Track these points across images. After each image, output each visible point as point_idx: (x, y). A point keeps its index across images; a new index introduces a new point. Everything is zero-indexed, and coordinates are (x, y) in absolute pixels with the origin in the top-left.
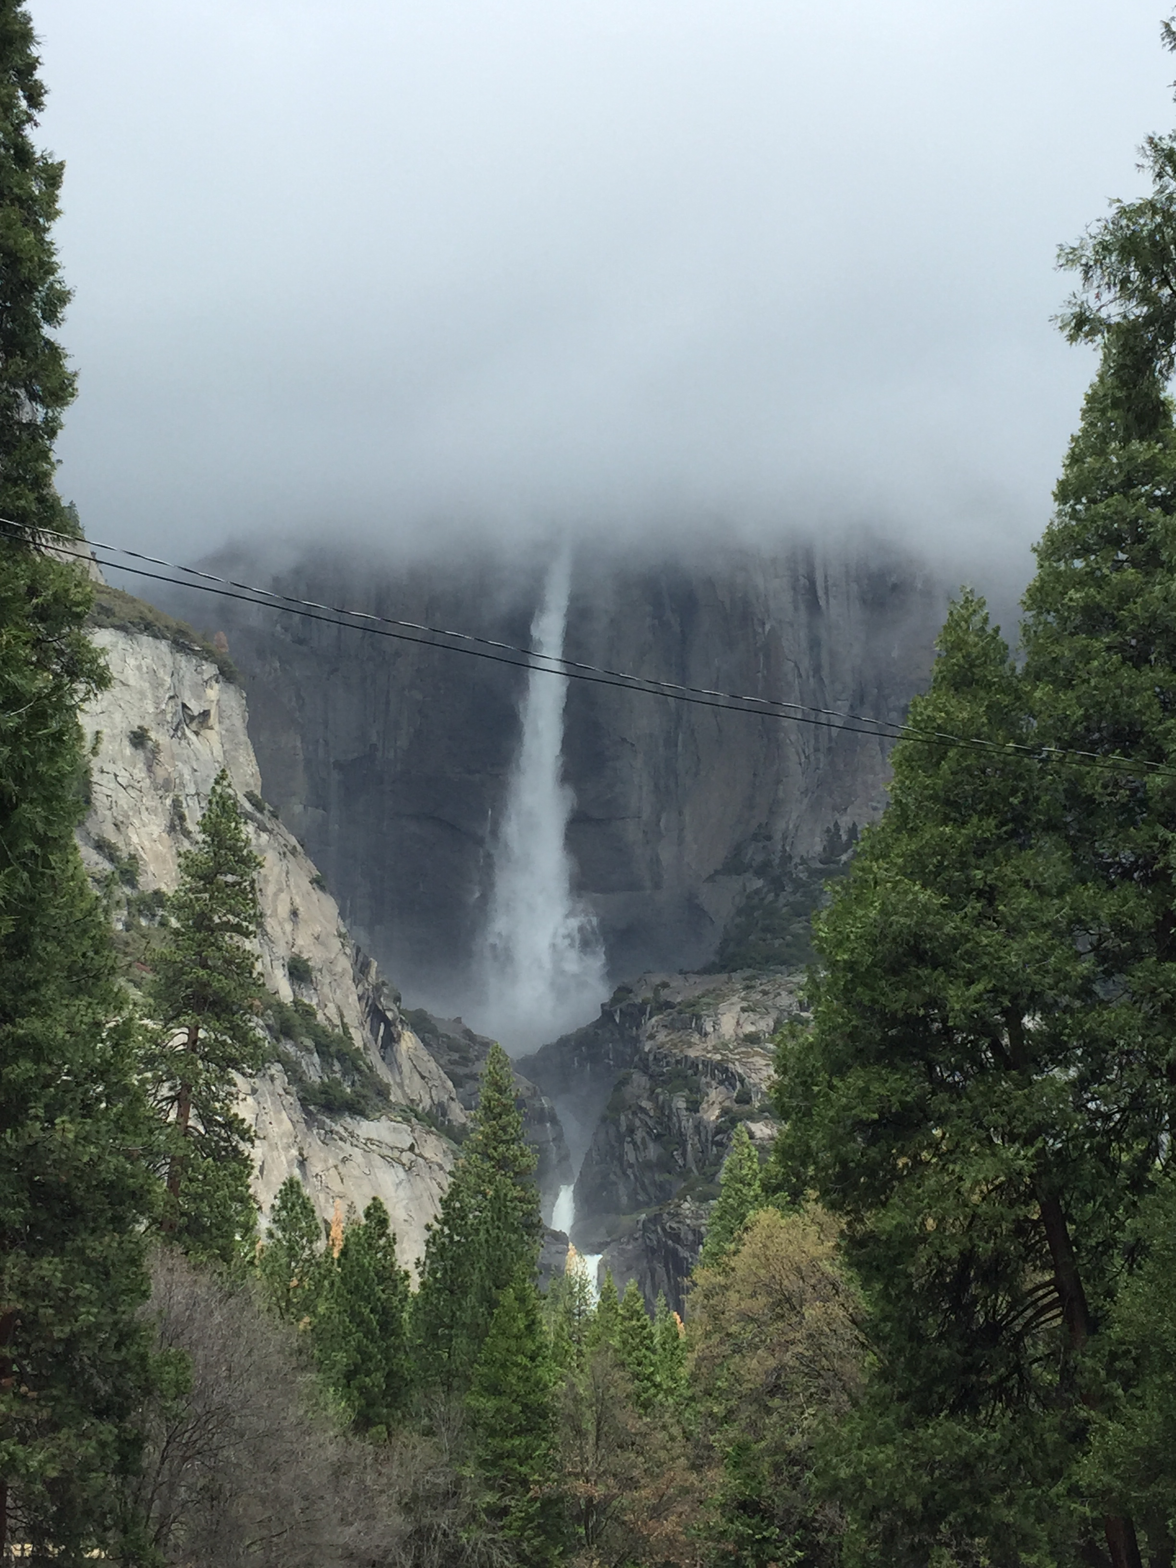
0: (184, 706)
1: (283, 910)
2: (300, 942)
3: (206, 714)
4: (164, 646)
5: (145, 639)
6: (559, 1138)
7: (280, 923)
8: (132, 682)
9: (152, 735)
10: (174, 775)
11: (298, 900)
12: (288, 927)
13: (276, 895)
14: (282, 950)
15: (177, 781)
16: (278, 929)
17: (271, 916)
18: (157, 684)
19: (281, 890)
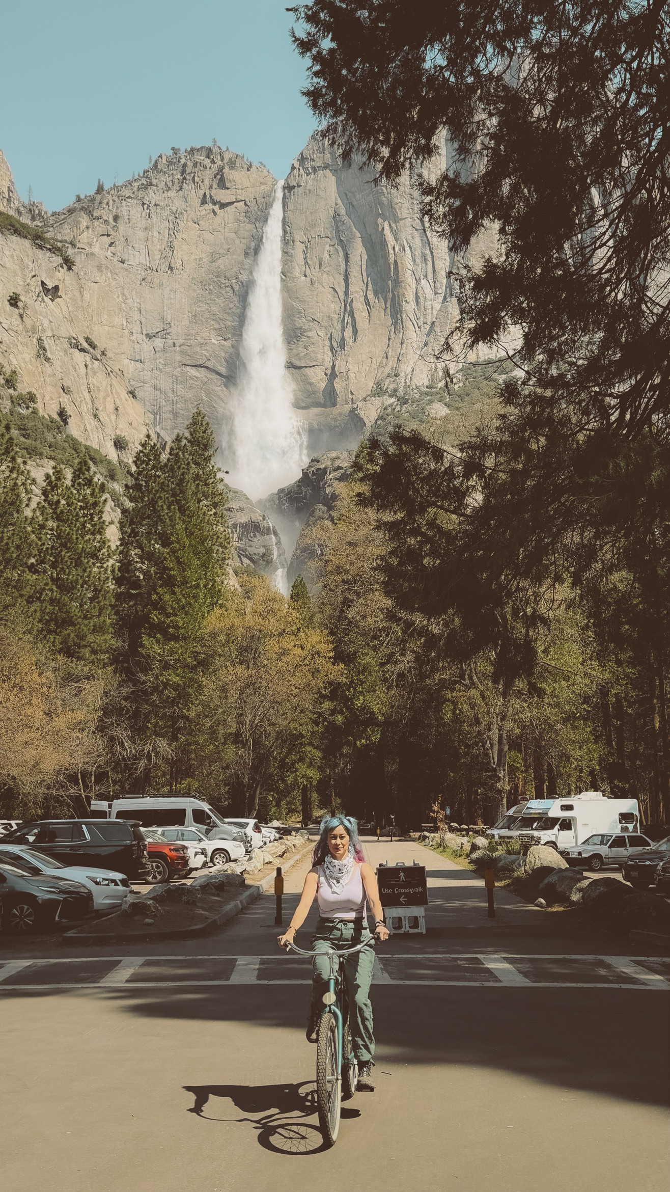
0: (43, 283)
1: (110, 407)
2: (120, 426)
3: (56, 288)
4: (27, 243)
5: (15, 238)
6: (279, 543)
7: (108, 415)
8: (8, 265)
9: (22, 298)
10: (39, 324)
11: (118, 402)
12: (113, 417)
13: (105, 398)
14: (109, 431)
15: (40, 328)
16: (107, 418)
17: (102, 410)
18: (23, 267)
19: (108, 395)
